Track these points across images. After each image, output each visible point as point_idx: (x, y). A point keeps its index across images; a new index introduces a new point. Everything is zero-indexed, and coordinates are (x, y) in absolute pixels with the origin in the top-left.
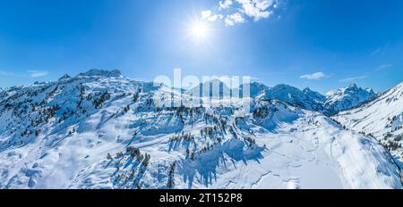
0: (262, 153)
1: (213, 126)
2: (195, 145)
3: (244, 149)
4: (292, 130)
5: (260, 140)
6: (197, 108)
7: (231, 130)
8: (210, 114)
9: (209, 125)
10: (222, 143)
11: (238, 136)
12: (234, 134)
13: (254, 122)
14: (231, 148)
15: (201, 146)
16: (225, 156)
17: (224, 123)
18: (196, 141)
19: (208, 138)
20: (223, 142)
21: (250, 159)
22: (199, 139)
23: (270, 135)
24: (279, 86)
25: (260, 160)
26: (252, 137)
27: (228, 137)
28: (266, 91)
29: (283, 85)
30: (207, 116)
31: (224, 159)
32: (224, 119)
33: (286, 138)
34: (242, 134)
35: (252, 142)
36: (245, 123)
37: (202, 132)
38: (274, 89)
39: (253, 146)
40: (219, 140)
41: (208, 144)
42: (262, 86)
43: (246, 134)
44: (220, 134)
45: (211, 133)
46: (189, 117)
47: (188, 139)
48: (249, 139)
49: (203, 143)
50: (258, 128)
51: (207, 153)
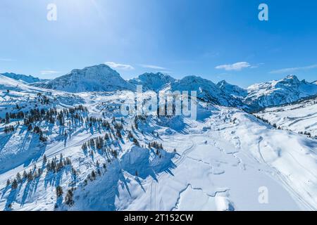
0: (174, 161)
1: (103, 135)
2: (74, 173)
3: (151, 159)
4: (205, 129)
5: (170, 143)
6: (72, 111)
7: (130, 136)
8: (98, 118)
9: (97, 135)
10: (119, 157)
11: (141, 143)
12: (135, 141)
13: (158, 123)
14: (132, 162)
15: (84, 172)
16: (126, 175)
17: (119, 128)
18: (75, 165)
19: (96, 155)
20: (121, 155)
21: (160, 171)
22: (80, 160)
23: (179, 136)
24: (188, 78)
25: (172, 170)
26: (158, 142)
27: (127, 146)
28: (172, 84)
29: (193, 77)
30: (92, 122)
31: (126, 181)
32: (119, 123)
33: (199, 139)
34: (144, 140)
35: (159, 147)
36: (147, 125)
37: (84, 148)
38: (182, 81)
39: (161, 153)
40: (115, 154)
41: (98, 164)
42: (167, 77)
43: (150, 138)
44: (116, 145)
45: (100, 146)
46: (56, 127)
48: (155, 145)
49: (88, 165)
50: (164, 129)
51: (99, 180)
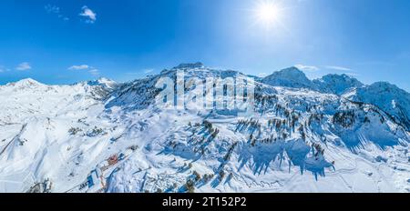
0: (326, 170)
1: (282, 119)
2: (260, 133)
3: (308, 156)
4: (379, 159)
5: (331, 153)
6: (270, 97)
7: (301, 129)
8: (282, 106)
9: (279, 118)
10: (287, 140)
11: (307, 139)
12: (303, 135)
13: (330, 128)
14: (293, 149)
15: (265, 136)
16: (285, 154)
17: (295, 119)
18: (262, 129)
19: (274, 130)
20: (288, 139)
21: (309, 169)
22: (265, 129)
23: (346, 152)
25: (319, 176)
26: (322, 146)
27: (296, 135)
28: (358, 89)
30: (279, 107)
31: (282, 157)
32: (296, 115)
33: (365, 166)
34: (311, 138)
35: (320, 151)
36: (319, 126)
37: (269, 122)
38: (371, 87)
39: (320, 156)
40: (285, 136)
41: (272, 136)
43: (317, 139)
44: (288, 130)
45: (278, 125)
46: (260, 104)
47: (255, 126)
48: (318, 147)
49: (268, 133)
50: (334, 137)
51: (269, 145)
